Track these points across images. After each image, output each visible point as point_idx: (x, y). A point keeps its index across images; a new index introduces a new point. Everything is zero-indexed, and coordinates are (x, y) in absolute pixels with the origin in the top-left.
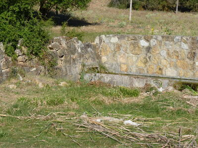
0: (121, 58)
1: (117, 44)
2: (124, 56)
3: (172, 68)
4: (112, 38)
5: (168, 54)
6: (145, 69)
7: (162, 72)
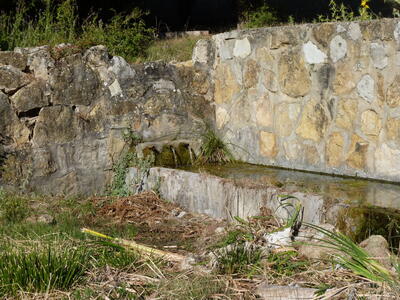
0: (260, 112)
1: (250, 63)
2: (266, 104)
3: (393, 143)
4: (237, 42)
5: (380, 90)
6: (320, 148)
7: (364, 159)
